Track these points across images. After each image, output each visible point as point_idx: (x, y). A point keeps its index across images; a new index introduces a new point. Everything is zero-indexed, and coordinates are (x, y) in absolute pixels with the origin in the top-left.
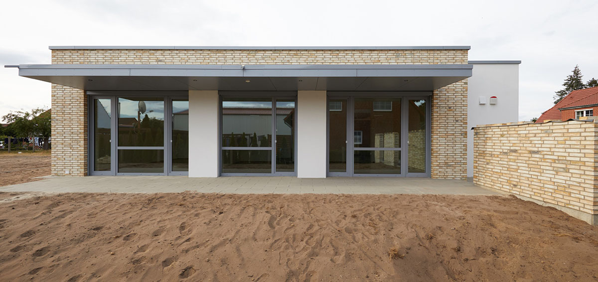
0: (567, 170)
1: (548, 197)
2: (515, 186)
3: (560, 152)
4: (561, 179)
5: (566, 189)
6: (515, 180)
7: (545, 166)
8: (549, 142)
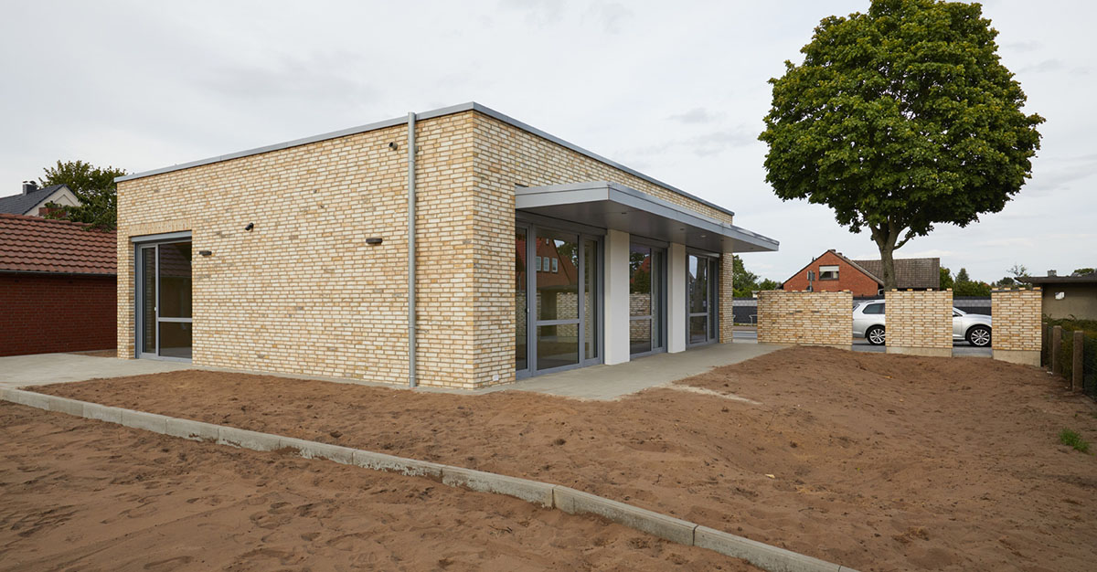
0: (837, 322)
1: (826, 341)
2: (801, 337)
3: (833, 311)
4: (833, 328)
5: (837, 334)
6: (800, 334)
7: (823, 320)
8: (826, 304)
